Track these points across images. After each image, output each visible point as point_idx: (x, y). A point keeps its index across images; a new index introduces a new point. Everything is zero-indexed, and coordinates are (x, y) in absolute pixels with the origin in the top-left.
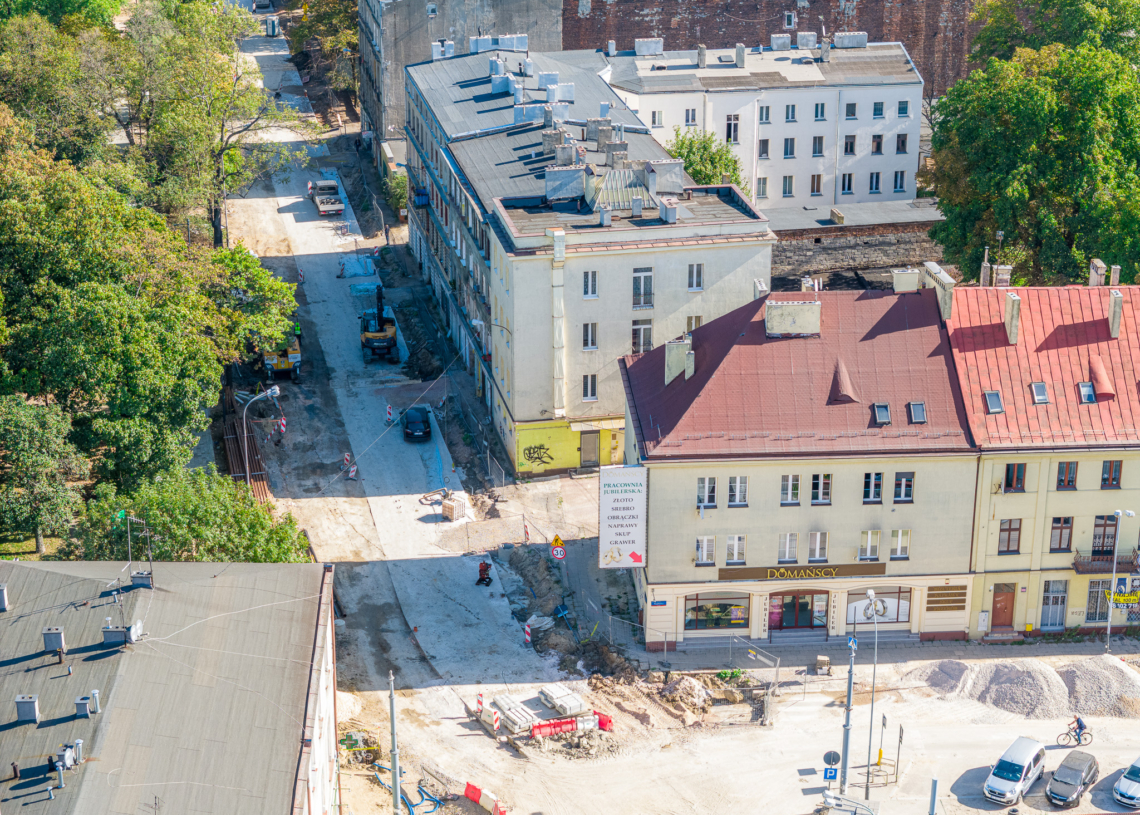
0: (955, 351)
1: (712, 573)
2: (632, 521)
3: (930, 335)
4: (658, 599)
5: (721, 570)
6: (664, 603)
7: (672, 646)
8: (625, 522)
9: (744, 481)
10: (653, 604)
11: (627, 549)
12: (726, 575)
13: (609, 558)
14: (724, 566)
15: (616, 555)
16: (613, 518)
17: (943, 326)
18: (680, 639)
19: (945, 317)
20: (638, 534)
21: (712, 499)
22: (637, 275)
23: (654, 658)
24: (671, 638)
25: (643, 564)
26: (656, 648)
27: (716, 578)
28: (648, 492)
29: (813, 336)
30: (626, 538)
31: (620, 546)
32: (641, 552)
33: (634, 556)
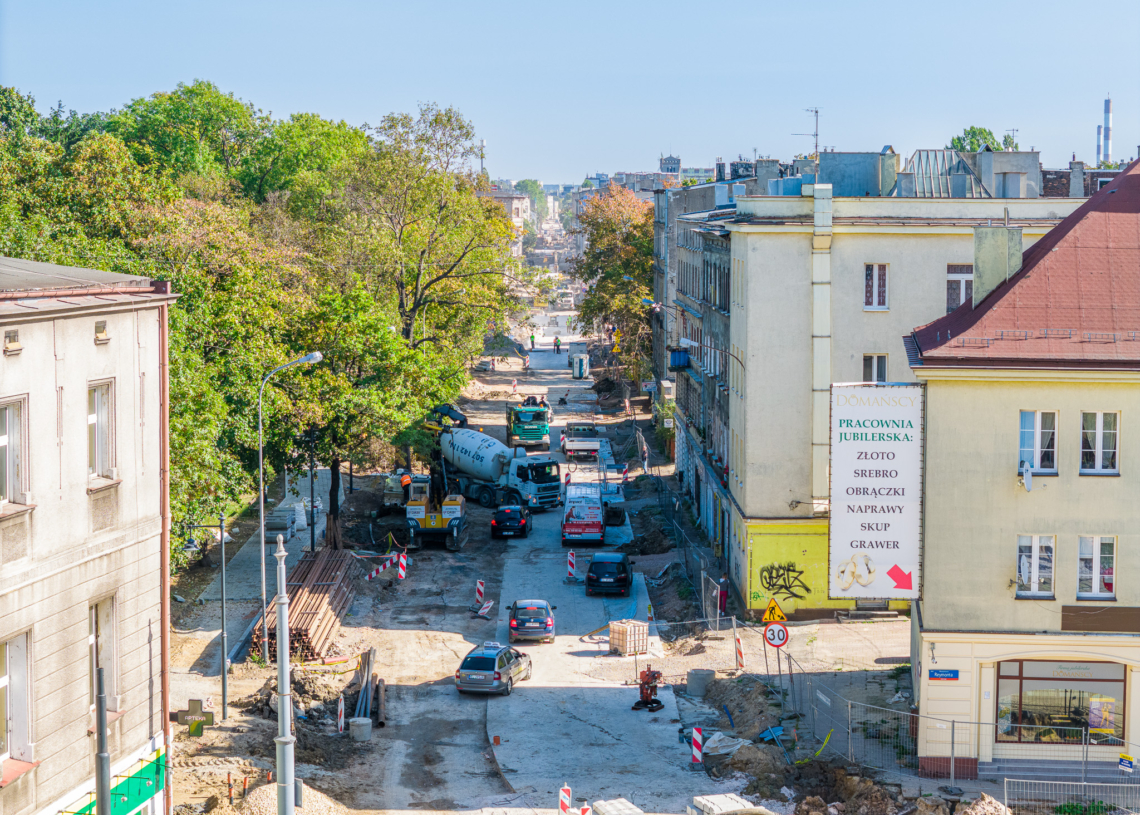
1: (1048, 615)
2: (893, 501)
4: (942, 665)
5: (1065, 609)
6: (954, 675)
7: (968, 768)
8: (880, 502)
9: (1110, 420)
10: (933, 675)
11: (884, 560)
12: (1077, 620)
13: (848, 576)
14: (1073, 602)
15: (862, 570)
16: (857, 491)
18: (986, 756)
20: (904, 526)
21: (1047, 458)
22: (954, 277)
23: (931, 787)
24: (964, 751)
25: (913, 593)
26: (936, 769)
27: (1058, 626)
28: (924, 439)
30: (881, 536)
31: (869, 552)
32: (910, 567)
33: (900, 578)
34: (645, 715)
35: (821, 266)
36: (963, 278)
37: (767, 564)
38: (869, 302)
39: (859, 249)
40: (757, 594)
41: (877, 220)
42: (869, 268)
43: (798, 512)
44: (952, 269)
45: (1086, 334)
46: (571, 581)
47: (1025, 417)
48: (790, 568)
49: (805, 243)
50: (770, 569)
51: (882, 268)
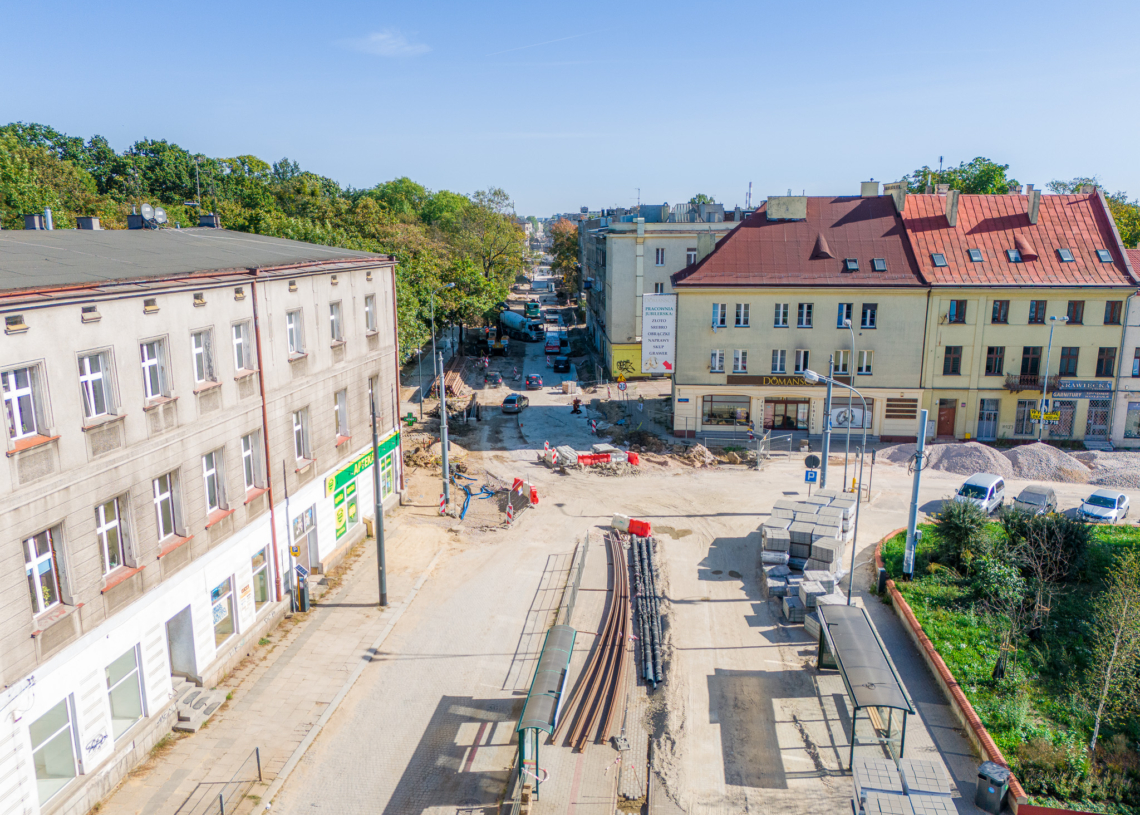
0: (909, 231)
1: (722, 378)
2: (665, 337)
3: (889, 222)
4: (683, 397)
5: (729, 376)
6: (687, 400)
7: (692, 434)
8: (660, 338)
9: (747, 307)
10: (680, 400)
11: (662, 359)
12: (733, 380)
13: (648, 365)
14: (731, 374)
15: (653, 362)
16: (652, 334)
17: (898, 216)
18: (699, 430)
19: (899, 209)
20: (669, 347)
21: (723, 321)
22: (689, 253)
23: (678, 441)
24: (691, 428)
25: (672, 371)
26: (680, 434)
27: (725, 382)
28: (677, 315)
29: (801, 220)
30: (661, 350)
31: (656, 356)
32: (671, 362)
33: (668, 366)
34: (575, 415)
35: (640, 250)
36: (693, 253)
37: (619, 360)
38: (657, 263)
39: (653, 243)
40: (616, 371)
41: (661, 232)
42: (658, 250)
43: (631, 341)
44: (689, 250)
45: (739, 274)
46: (548, 367)
47: (715, 306)
48: (627, 362)
49: (634, 241)
50: (620, 362)
51: (663, 250)
